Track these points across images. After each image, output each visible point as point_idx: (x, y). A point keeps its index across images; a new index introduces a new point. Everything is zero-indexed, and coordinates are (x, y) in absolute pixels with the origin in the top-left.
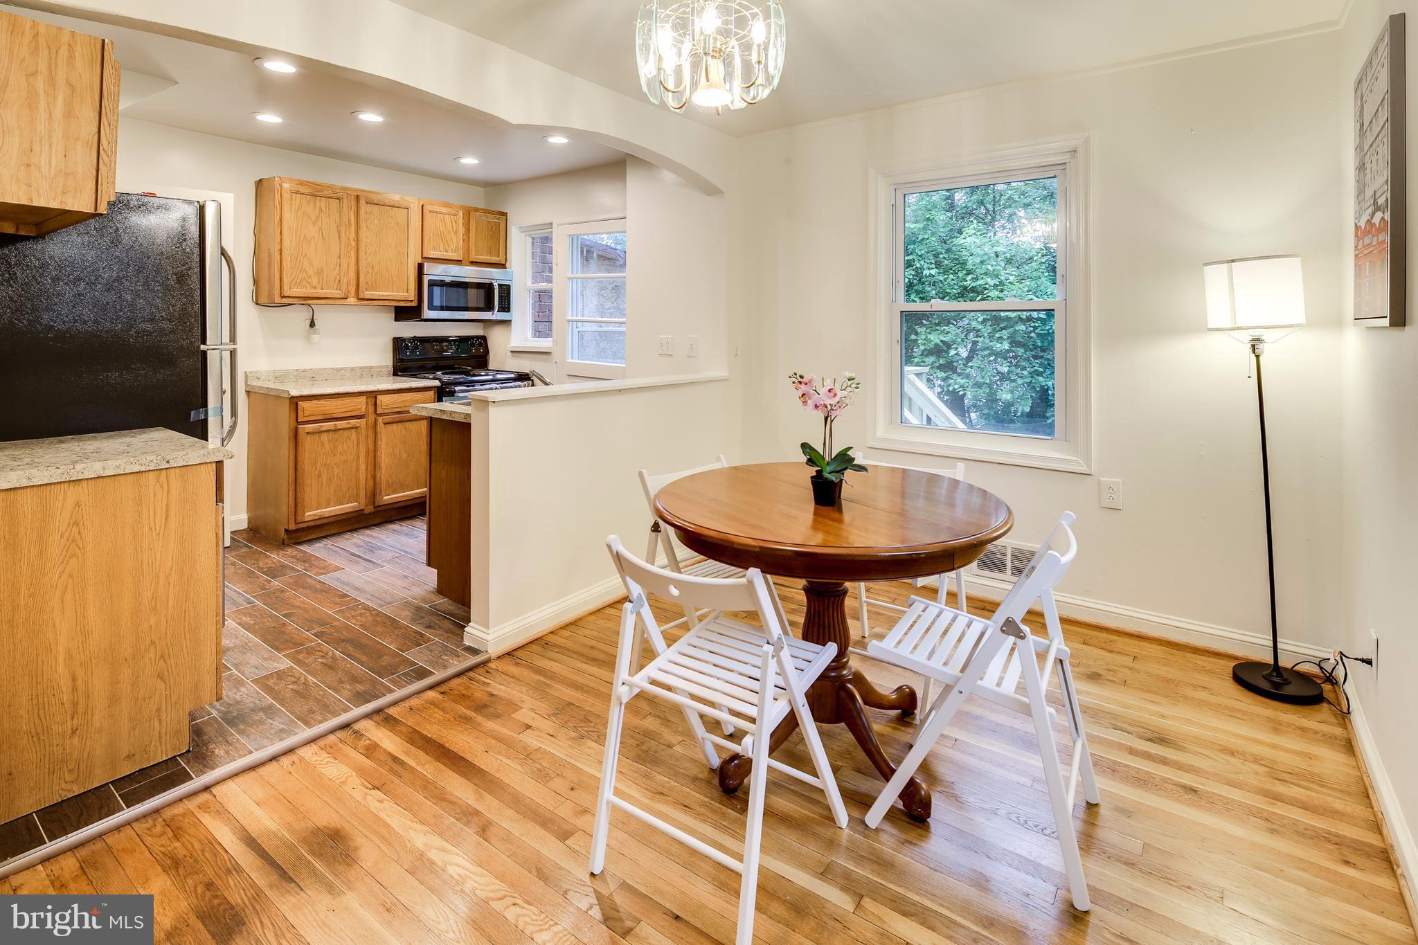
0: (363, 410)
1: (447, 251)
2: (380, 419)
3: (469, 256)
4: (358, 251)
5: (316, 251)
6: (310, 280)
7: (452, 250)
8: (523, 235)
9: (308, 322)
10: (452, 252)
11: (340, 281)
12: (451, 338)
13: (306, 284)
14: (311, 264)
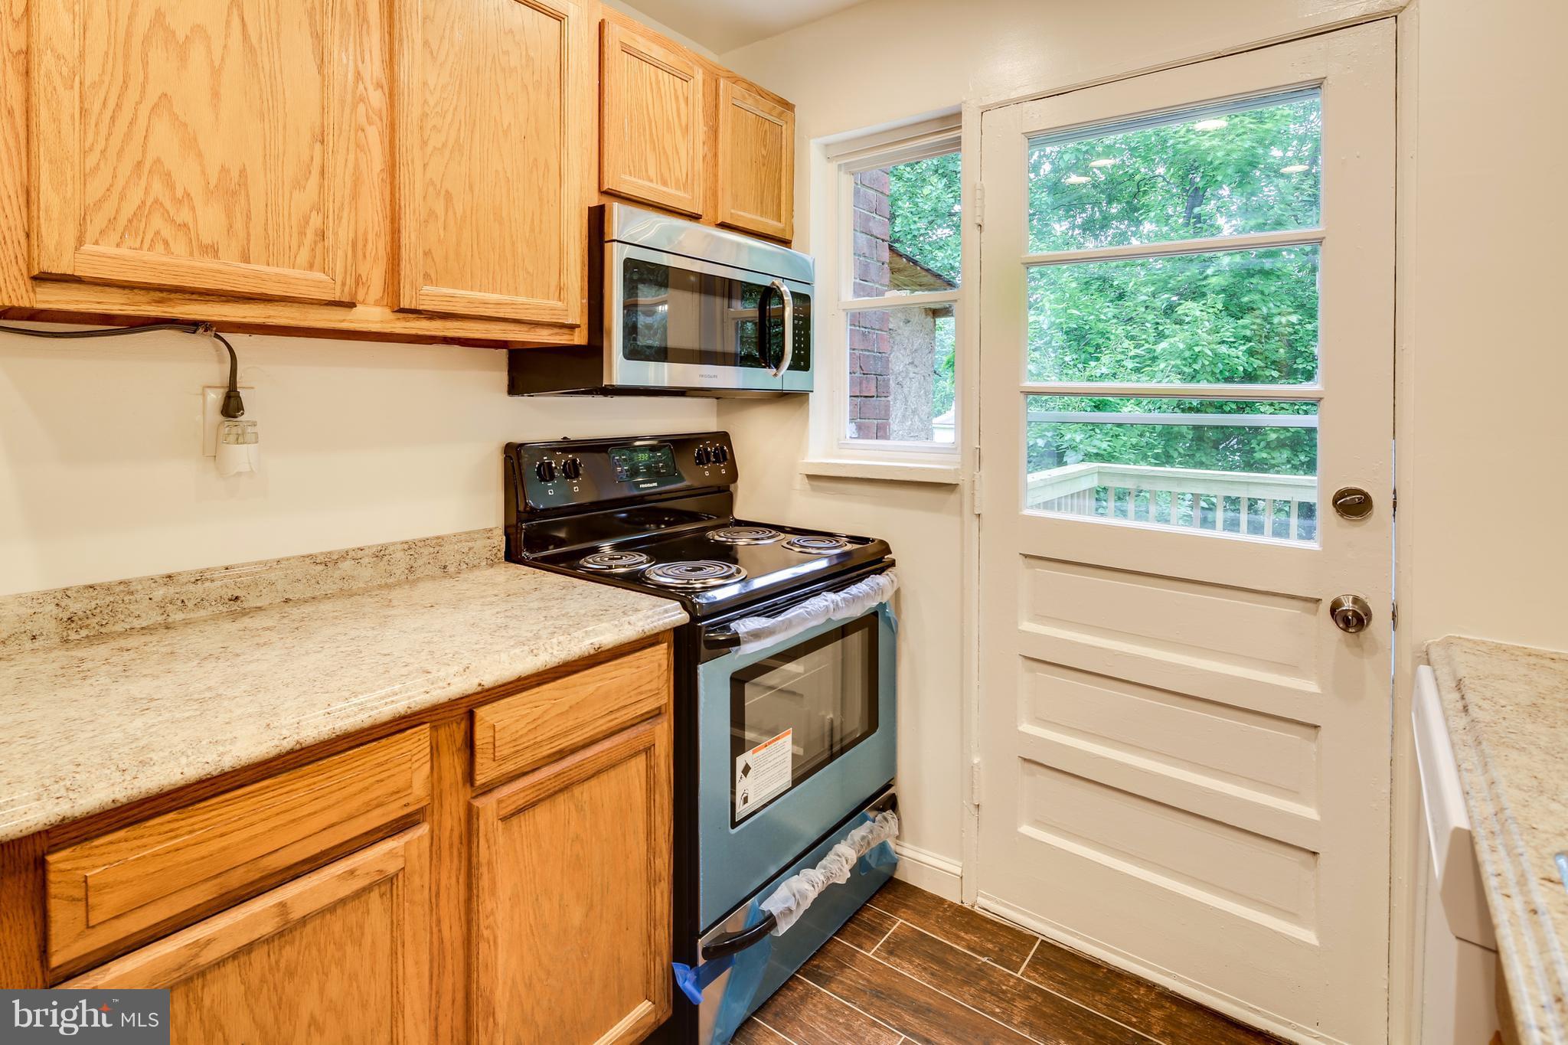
0: (419, 789)
1: (665, 183)
2: (488, 806)
3: (716, 207)
4: (392, 127)
5: (216, 95)
6: (185, 216)
7: (677, 181)
8: (834, 165)
9: (215, 398)
10: (678, 188)
11: (322, 235)
12: (638, 443)
13: (167, 232)
14: (190, 143)
